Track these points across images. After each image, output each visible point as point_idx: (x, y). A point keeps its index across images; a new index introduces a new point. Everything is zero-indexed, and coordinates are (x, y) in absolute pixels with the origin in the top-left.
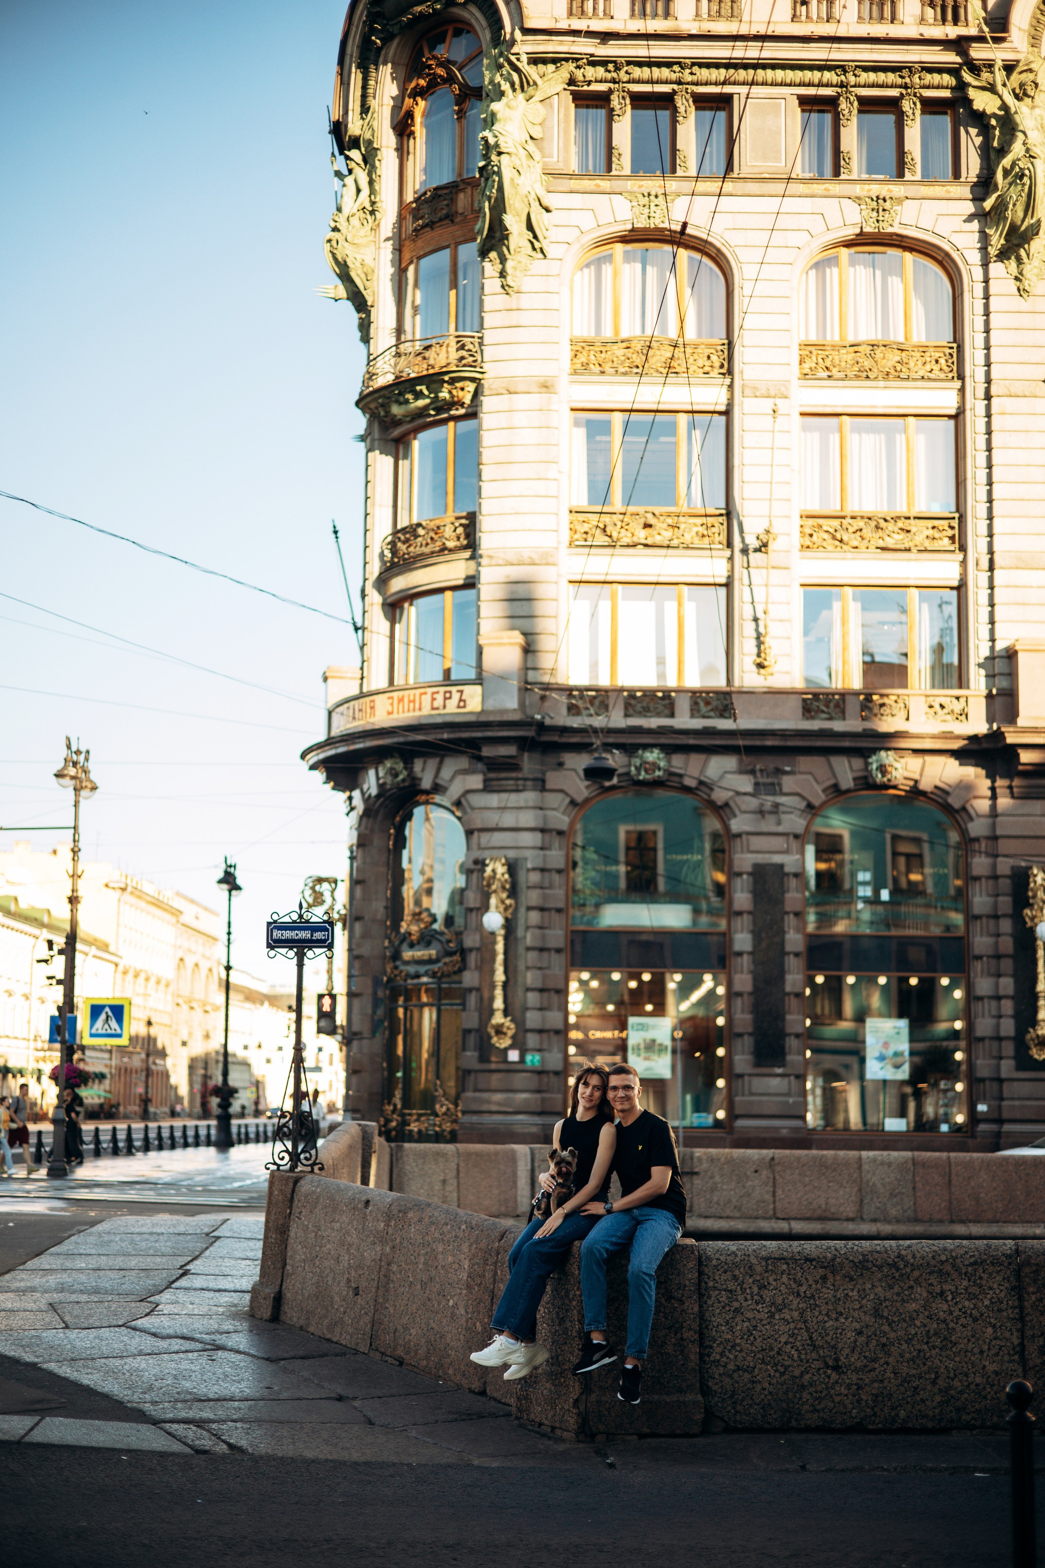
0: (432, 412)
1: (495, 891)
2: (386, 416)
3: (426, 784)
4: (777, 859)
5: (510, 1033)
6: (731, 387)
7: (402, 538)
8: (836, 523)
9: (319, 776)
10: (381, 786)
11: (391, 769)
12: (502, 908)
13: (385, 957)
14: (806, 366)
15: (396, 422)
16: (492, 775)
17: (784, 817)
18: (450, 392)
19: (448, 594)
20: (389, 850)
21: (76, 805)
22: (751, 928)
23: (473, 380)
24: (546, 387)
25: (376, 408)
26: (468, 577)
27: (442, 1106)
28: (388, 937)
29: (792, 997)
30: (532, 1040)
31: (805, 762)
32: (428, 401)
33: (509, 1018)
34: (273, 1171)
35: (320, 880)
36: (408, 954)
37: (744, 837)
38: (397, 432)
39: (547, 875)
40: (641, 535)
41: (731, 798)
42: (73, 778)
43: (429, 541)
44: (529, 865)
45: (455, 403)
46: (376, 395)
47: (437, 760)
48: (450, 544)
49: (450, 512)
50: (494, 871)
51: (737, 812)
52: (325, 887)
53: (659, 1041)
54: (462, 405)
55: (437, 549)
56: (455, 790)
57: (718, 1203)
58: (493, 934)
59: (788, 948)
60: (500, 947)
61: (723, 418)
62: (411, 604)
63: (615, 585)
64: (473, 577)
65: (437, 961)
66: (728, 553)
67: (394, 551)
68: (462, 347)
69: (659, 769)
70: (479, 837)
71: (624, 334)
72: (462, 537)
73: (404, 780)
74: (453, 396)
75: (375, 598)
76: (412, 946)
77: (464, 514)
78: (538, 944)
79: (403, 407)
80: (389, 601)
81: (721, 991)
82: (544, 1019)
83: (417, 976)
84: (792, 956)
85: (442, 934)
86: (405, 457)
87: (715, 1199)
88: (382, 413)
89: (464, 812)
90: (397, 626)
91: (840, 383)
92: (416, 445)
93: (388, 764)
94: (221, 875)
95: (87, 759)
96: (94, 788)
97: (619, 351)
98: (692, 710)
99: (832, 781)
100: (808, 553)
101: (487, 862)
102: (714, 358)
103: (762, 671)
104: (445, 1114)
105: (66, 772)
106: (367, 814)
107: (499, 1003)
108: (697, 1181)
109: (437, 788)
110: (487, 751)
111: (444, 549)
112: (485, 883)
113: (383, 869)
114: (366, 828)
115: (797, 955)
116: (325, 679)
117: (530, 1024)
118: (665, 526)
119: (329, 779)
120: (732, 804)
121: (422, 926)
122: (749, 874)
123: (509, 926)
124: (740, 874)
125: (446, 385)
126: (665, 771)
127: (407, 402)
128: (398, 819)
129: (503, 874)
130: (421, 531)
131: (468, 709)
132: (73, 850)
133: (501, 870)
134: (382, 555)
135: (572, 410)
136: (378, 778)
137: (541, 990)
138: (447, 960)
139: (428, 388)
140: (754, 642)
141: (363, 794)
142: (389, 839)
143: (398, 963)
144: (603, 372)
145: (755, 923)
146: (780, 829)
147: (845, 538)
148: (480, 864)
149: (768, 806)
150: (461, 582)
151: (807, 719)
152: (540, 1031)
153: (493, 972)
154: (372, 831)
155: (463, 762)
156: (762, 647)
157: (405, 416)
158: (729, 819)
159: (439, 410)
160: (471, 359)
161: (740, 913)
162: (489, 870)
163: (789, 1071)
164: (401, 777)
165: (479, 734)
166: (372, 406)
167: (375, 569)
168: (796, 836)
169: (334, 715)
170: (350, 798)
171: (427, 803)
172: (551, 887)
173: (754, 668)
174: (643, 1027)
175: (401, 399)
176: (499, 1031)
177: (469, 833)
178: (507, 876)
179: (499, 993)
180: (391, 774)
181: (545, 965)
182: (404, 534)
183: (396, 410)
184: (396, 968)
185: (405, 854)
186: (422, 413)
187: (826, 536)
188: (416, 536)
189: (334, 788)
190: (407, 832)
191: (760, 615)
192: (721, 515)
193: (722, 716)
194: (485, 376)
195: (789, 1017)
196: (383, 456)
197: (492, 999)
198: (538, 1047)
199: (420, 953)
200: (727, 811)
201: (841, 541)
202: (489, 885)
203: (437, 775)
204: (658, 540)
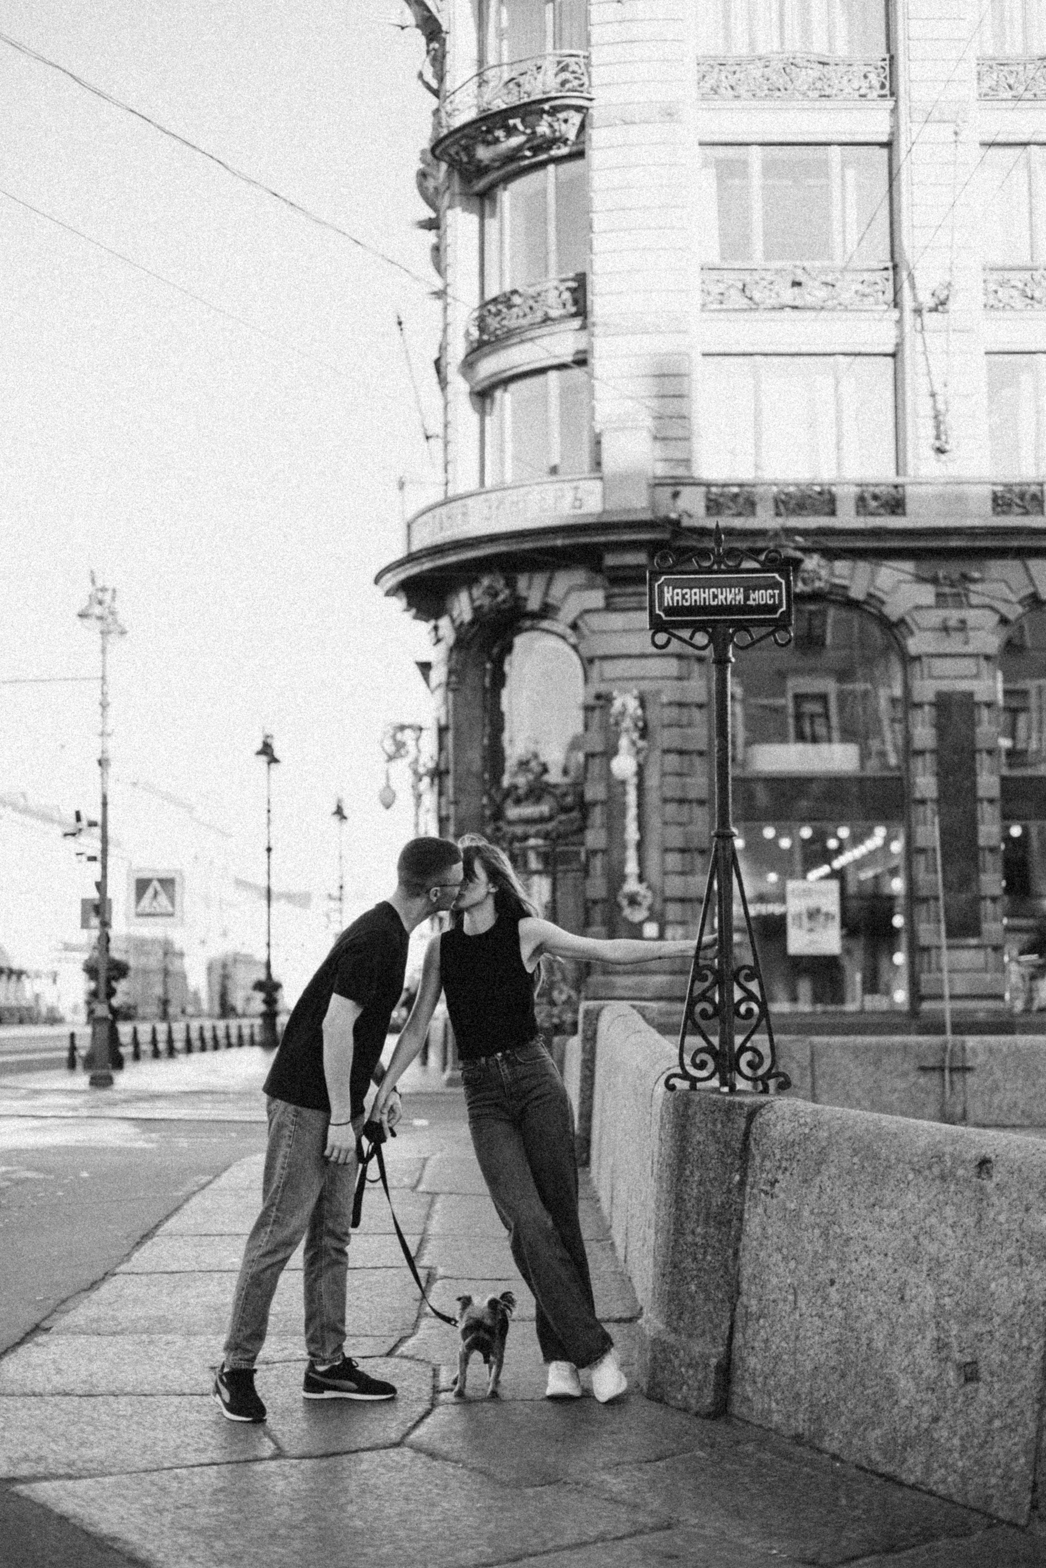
0: (528, 153)
1: (627, 730)
2: (469, 163)
3: (534, 604)
4: (963, 686)
5: (646, 903)
6: (894, 111)
7: (493, 309)
8: (1027, 275)
9: (398, 603)
10: (476, 610)
11: (490, 587)
12: (634, 751)
13: (483, 816)
14: (988, 82)
15: (482, 170)
16: (616, 590)
17: (971, 634)
18: (551, 126)
19: (553, 375)
20: (484, 687)
21: (103, 651)
22: (935, 768)
23: (578, 109)
24: (669, 114)
25: (457, 153)
26: (578, 352)
27: (561, 992)
28: (487, 793)
29: (987, 853)
30: (673, 911)
31: (996, 568)
32: (522, 139)
33: (645, 885)
34: (685, 1093)
35: (402, 728)
36: (513, 812)
37: (924, 659)
38: (481, 184)
39: (685, 711)
40: (789, 295)
41: (909, 613)
42: (100, 618)
43: (527, 310)
44: (665, 699)
45: (558, 140)
46: (458, 135)
47: (547, 575)
48: (554, 313)
49: (553, 274)
50: (624, 705)
51: (916, 631)
52: (408, 736)
53: (824, 909)
54: (565, 141)
55: (539, 320)
56: (569, 611)
57: (1000, 1108)
58: (623, 783)
59: (981, 793)
60: (632, 798)
61: (885, 152)
62: (505, 390)
63: (757, 358)
64: (585, 352)
65: (550, 818)
66: (895, 314)
67: (482, 329)
68: (564, 69)
69: (820, 579)
70: (601, 666)
71: (761, 50)
72: (570, 302)
73: (504, 601)
74: (554, 131)
75: (460, 386)
76: (518, 802)
77: (571, 275)
78: (678, 794)
79: (492, 148)
80: (478, 388)
81: (897, 847)
82: (687, 885)
83: (526, 838)
84: (985, 804)
85: (556, 786)
86: (493, 215)
87: (996, 1102)
88: (465, 159)
89: (581, 637)
90: (488, 419)
91: (1028, 104)
92: (506, 197)
93: (486, 582)
94: (259, 746)
95: (113, 599)
96: (123, 633)
97: (756, 71)
98: (858, 507)
99: (1031, 590)
100: (993, 314)
101: (615, 694)
102: (872, 76)
103: (943, 457)
104: (564, 1003)
105: (90, 612)
106: (460, 645)
107: (631, 867)
108: (971, 1079)
109: (547, 611)
110: (611, 560)
111: (547, 319)
112: (612, 721)
113: (478, 712)
114: (457, 663)
115: (991, 801)
116: (402, 485)
117: (668, 893)
118: (817, 284)
119: (410, 605)
120: (908, 619)
121: (531, 777)
122: (931, 704)
123: (640, 772)
124: (919, 705)
125: (545, 116)
126: (827, 581)
127: (497, 141)
128: (495, 650)
129: (635, 709)
130: (516, 300)
131: (585, 510)
132: (101, 704)
133: (633, 705)
134: (467, 334)
135: (701, 144)
136: (472, 600)
137: (682, 851)
138: (563, 817)
139: (523, 122)
140: (931, 423)
141: (453, 621)
142: (484, 676)
143: (501, 824)
144: (737, 97)
145: (940, 763)
146: (969, 649)
147: (1037, 295)
148: (604, 700)
149: (952, 623)
150: (569, 359)
151: (998, 514)
152: (682, 900)
153: (623, 829)
154: (464, 665)
155: (579, 576)
156: (942, 427)
157: (493, 160)
158: (904, 638)
159: (536, 150)
160: (576, 83)
161: (921, 753)
162: (617, 705)
163: (986, 942)
164: (501, 597)
165: (602, 539)
166: (452, 151)
167: (458, 351)
168: (987, 658)
169: (414, 526)
170: (436, 628)
171: (532, 628)
172: (690, 725)
173: (932, 453)
174: (807, 893)
175: (490, 137)
176: (633, 901)
177: (588, 662)
178: (639, 712)
179: (631, 855)
180: (490, 594)
181: (685, 819)
182: (496, 305)
183: (483, 153)
184: (498, 829)
185: (505, 693)
186: (513, 156)
187: (1015, 293)
188: (510, 307)
189: (415, 617)
190: (507, 668)
191: (938, 388)
192: (886, 269)
193: (893, 513)
194: (594, 103)
195: (984, 877)
196: (466, 214)
197: (623, 862)
198: (679, 919)
199: (529, 810)
200: (903, 629)
201: (1032, 298)
202: (617, 724)
203: (546, 594)
204: (809, 300)
